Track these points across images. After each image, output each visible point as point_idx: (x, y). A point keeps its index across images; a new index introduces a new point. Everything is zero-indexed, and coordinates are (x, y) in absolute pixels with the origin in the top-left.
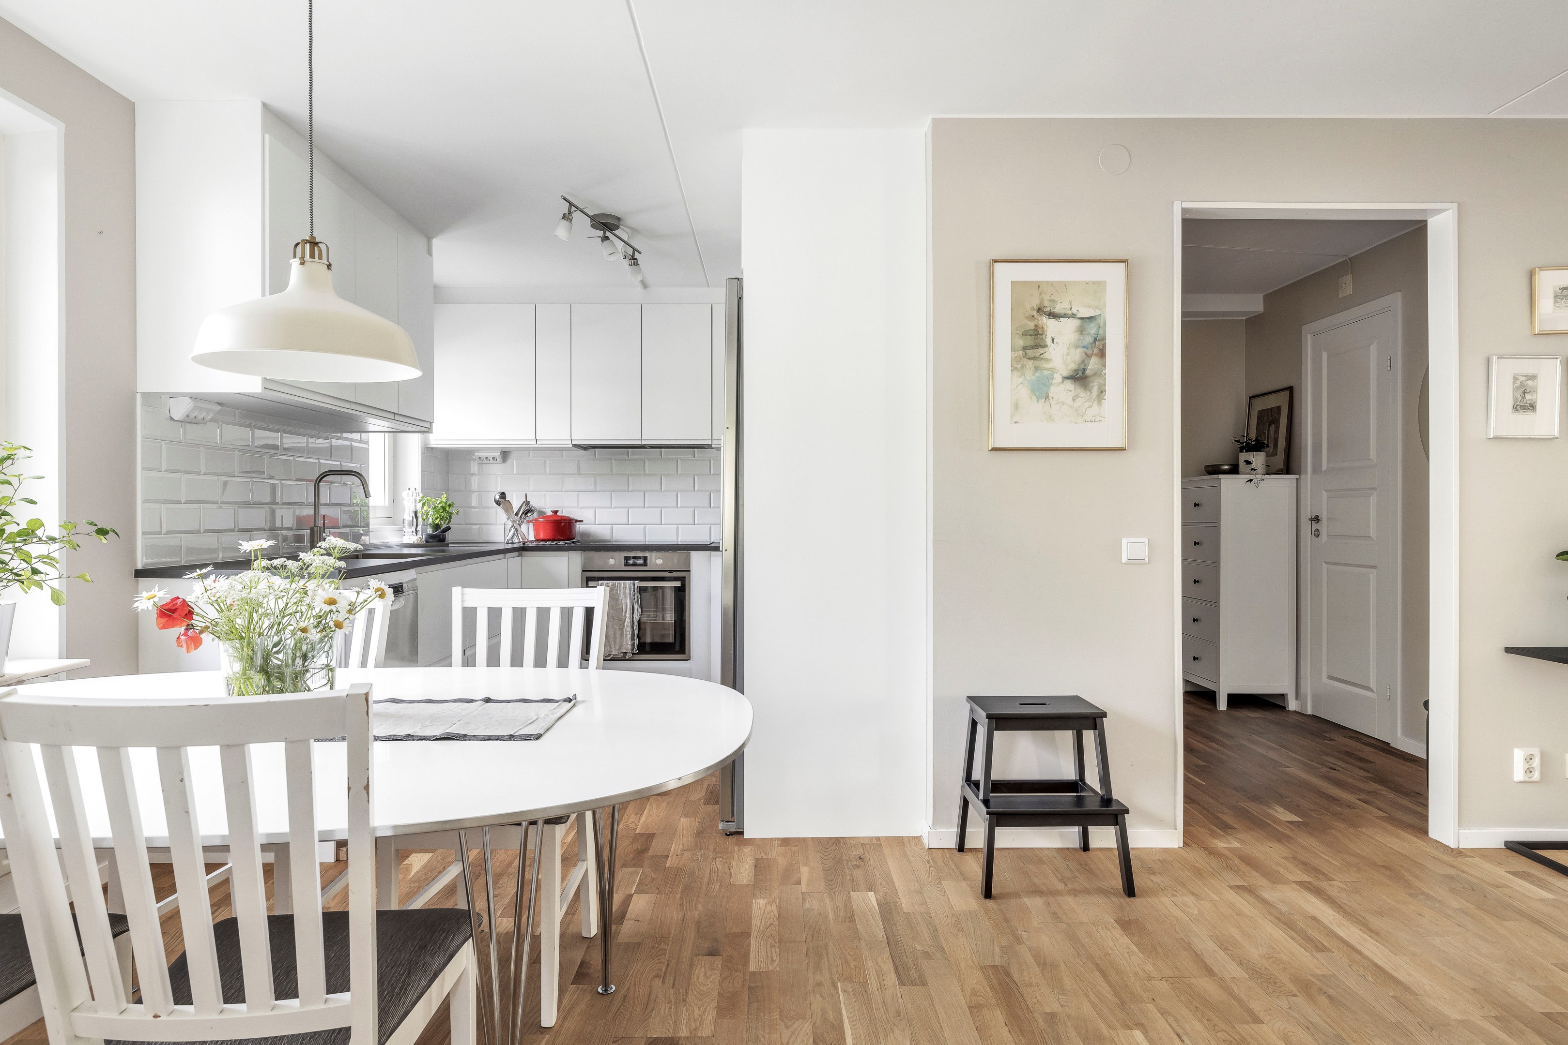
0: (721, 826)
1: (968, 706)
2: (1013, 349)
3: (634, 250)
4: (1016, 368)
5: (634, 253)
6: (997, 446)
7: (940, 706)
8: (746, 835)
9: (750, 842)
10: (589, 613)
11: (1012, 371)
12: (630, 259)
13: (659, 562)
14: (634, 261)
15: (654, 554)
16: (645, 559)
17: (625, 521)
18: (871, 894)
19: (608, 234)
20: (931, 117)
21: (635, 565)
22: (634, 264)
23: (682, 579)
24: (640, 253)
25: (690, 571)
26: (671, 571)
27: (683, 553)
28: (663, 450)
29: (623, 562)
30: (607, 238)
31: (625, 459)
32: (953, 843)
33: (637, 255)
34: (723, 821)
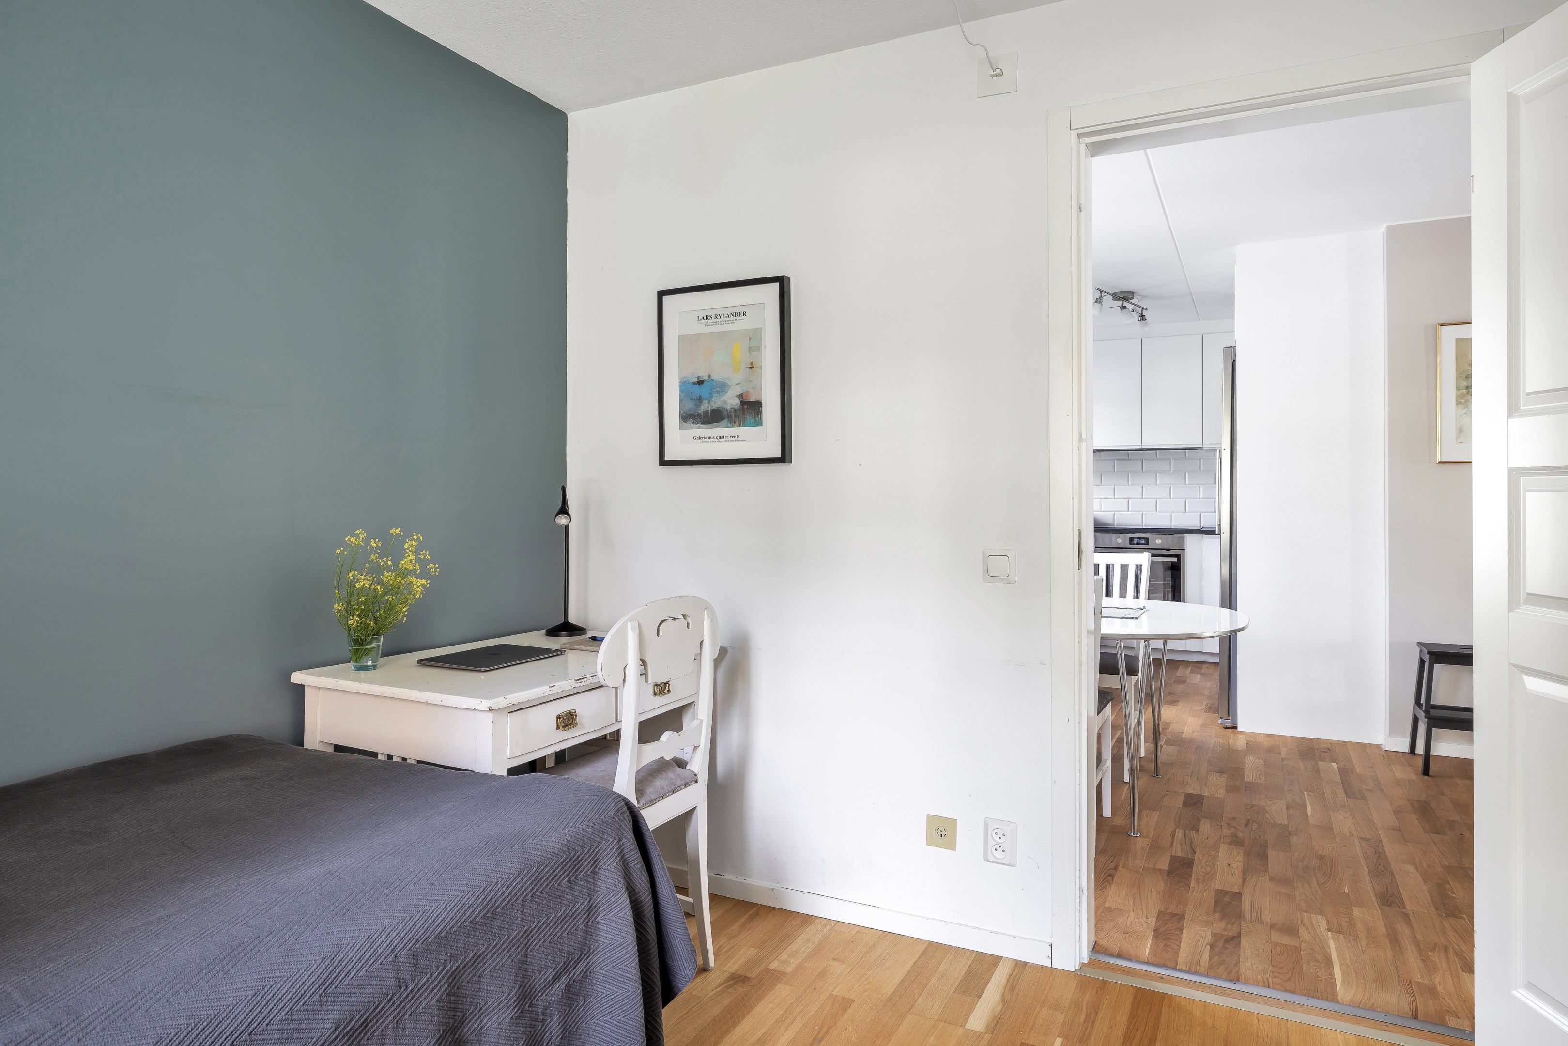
0: (1220, 721)
1: (1418, 649)
2: (1458, 389)
3: (1143, 309)
4: (1460, 403)
5: (1142, 311)
6: (1444, 460)
7: (1395, 649)
8: (1239, 729)
9: (1241, 733)
10: (1139, 568)
11: (1457, 404)
12: (1140, 316)
13: (1158, 542)
14: (1142, 317)
15: (1155, 535)
16: (1147, 539)
17: (1126, 509)
18: (1334, 765)
19: (1125, 304)
20: (1385, 225)
21: (1138, 544)
22: (1143, 319)
23: (1178, 556)
24: (1147, 310)
25: (1184, 550)
26: (1168, 550)
27: (1177, 536)
28: (1157, 451)
29: (1128, 541)
30: (1125, 307)
31: (1126, 460)
32: (1406, 749)
33: (1145, 313)
34: (1221, 718)
